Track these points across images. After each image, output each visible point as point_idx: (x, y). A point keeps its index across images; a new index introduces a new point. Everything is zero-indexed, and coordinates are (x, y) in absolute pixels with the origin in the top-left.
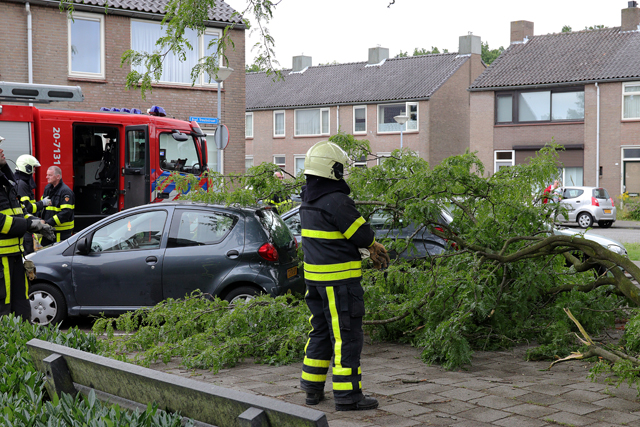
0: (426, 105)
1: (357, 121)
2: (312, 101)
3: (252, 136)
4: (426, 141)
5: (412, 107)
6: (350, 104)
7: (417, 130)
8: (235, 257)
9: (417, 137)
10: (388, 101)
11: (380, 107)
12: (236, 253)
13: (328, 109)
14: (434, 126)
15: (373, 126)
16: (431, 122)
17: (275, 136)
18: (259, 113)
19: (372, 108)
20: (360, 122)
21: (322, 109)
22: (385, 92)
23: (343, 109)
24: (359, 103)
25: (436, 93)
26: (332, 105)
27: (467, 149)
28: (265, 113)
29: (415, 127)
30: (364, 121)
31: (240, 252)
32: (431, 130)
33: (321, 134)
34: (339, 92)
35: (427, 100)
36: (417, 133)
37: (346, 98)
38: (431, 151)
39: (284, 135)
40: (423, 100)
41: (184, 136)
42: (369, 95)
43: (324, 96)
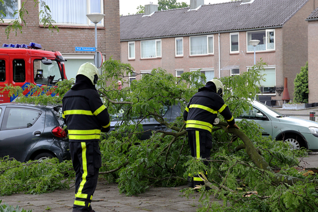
0: (280, 31)
1: (233, 44)
2: (201, 31)
3: (161, 56)
4: (281, 57)
5: (270, 33)
6: (227, 32)
7: (274, 49)
8: (39, 135)
9: (274, 54)
10: (254, 29)
11: (249, 34)
12: (39, 133)
13: (213, 36)
14: (287, 47)
15: (244, 47)
16: (284, 43)
17: (176, 56)
18: (166, 40)
19: (243, 34)
20: (235, 44)
21: (208, 36)
22: (253, 22)
23: (222, 35)
24: (234, 31)
25: (288, 23)
26: (215, 33)
27: (307, 62)
28: (169, 39)
29: (272, 48)
30: (237, 43)
31: (42, 132)
32: (283, 49)
33: (208, 54)
34: (221, 24)
35: (281, 28)
36: (273, 52)
37: (225, 28)
38: (284, 64)
39: (182, 55)
40: (278, 27)
41: (50, 61)
42: (241, 25)
43: (210, 27)
